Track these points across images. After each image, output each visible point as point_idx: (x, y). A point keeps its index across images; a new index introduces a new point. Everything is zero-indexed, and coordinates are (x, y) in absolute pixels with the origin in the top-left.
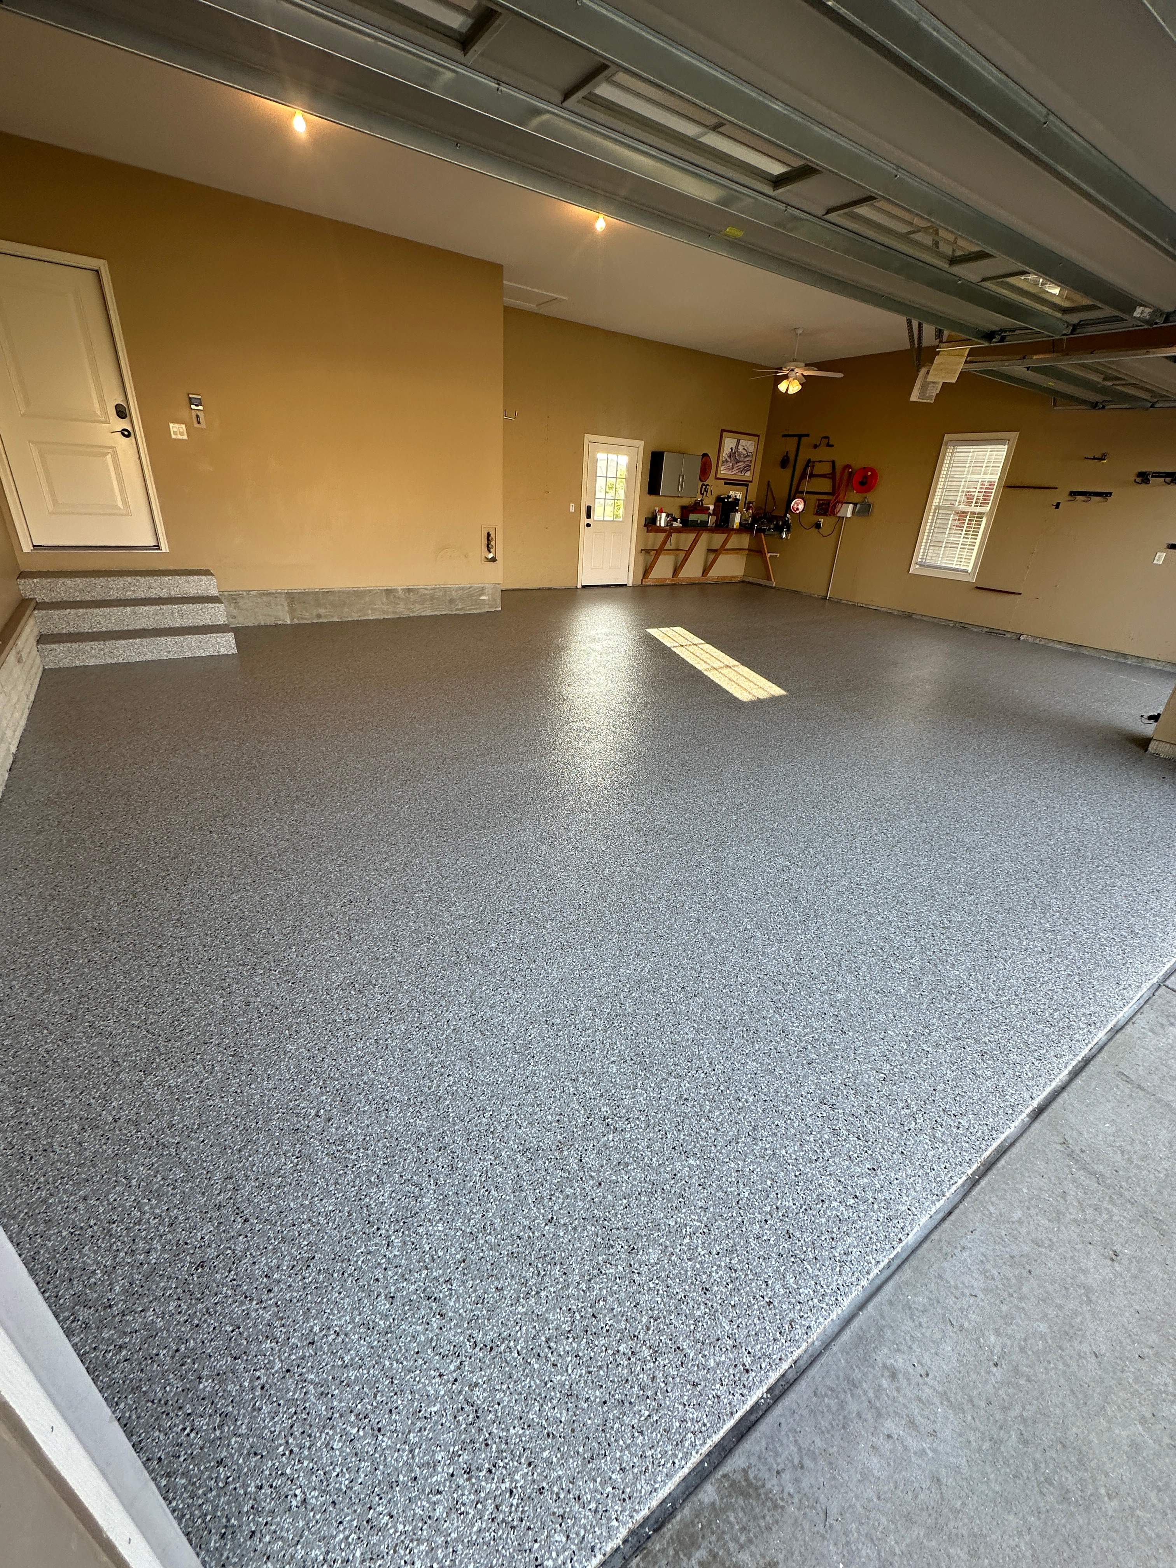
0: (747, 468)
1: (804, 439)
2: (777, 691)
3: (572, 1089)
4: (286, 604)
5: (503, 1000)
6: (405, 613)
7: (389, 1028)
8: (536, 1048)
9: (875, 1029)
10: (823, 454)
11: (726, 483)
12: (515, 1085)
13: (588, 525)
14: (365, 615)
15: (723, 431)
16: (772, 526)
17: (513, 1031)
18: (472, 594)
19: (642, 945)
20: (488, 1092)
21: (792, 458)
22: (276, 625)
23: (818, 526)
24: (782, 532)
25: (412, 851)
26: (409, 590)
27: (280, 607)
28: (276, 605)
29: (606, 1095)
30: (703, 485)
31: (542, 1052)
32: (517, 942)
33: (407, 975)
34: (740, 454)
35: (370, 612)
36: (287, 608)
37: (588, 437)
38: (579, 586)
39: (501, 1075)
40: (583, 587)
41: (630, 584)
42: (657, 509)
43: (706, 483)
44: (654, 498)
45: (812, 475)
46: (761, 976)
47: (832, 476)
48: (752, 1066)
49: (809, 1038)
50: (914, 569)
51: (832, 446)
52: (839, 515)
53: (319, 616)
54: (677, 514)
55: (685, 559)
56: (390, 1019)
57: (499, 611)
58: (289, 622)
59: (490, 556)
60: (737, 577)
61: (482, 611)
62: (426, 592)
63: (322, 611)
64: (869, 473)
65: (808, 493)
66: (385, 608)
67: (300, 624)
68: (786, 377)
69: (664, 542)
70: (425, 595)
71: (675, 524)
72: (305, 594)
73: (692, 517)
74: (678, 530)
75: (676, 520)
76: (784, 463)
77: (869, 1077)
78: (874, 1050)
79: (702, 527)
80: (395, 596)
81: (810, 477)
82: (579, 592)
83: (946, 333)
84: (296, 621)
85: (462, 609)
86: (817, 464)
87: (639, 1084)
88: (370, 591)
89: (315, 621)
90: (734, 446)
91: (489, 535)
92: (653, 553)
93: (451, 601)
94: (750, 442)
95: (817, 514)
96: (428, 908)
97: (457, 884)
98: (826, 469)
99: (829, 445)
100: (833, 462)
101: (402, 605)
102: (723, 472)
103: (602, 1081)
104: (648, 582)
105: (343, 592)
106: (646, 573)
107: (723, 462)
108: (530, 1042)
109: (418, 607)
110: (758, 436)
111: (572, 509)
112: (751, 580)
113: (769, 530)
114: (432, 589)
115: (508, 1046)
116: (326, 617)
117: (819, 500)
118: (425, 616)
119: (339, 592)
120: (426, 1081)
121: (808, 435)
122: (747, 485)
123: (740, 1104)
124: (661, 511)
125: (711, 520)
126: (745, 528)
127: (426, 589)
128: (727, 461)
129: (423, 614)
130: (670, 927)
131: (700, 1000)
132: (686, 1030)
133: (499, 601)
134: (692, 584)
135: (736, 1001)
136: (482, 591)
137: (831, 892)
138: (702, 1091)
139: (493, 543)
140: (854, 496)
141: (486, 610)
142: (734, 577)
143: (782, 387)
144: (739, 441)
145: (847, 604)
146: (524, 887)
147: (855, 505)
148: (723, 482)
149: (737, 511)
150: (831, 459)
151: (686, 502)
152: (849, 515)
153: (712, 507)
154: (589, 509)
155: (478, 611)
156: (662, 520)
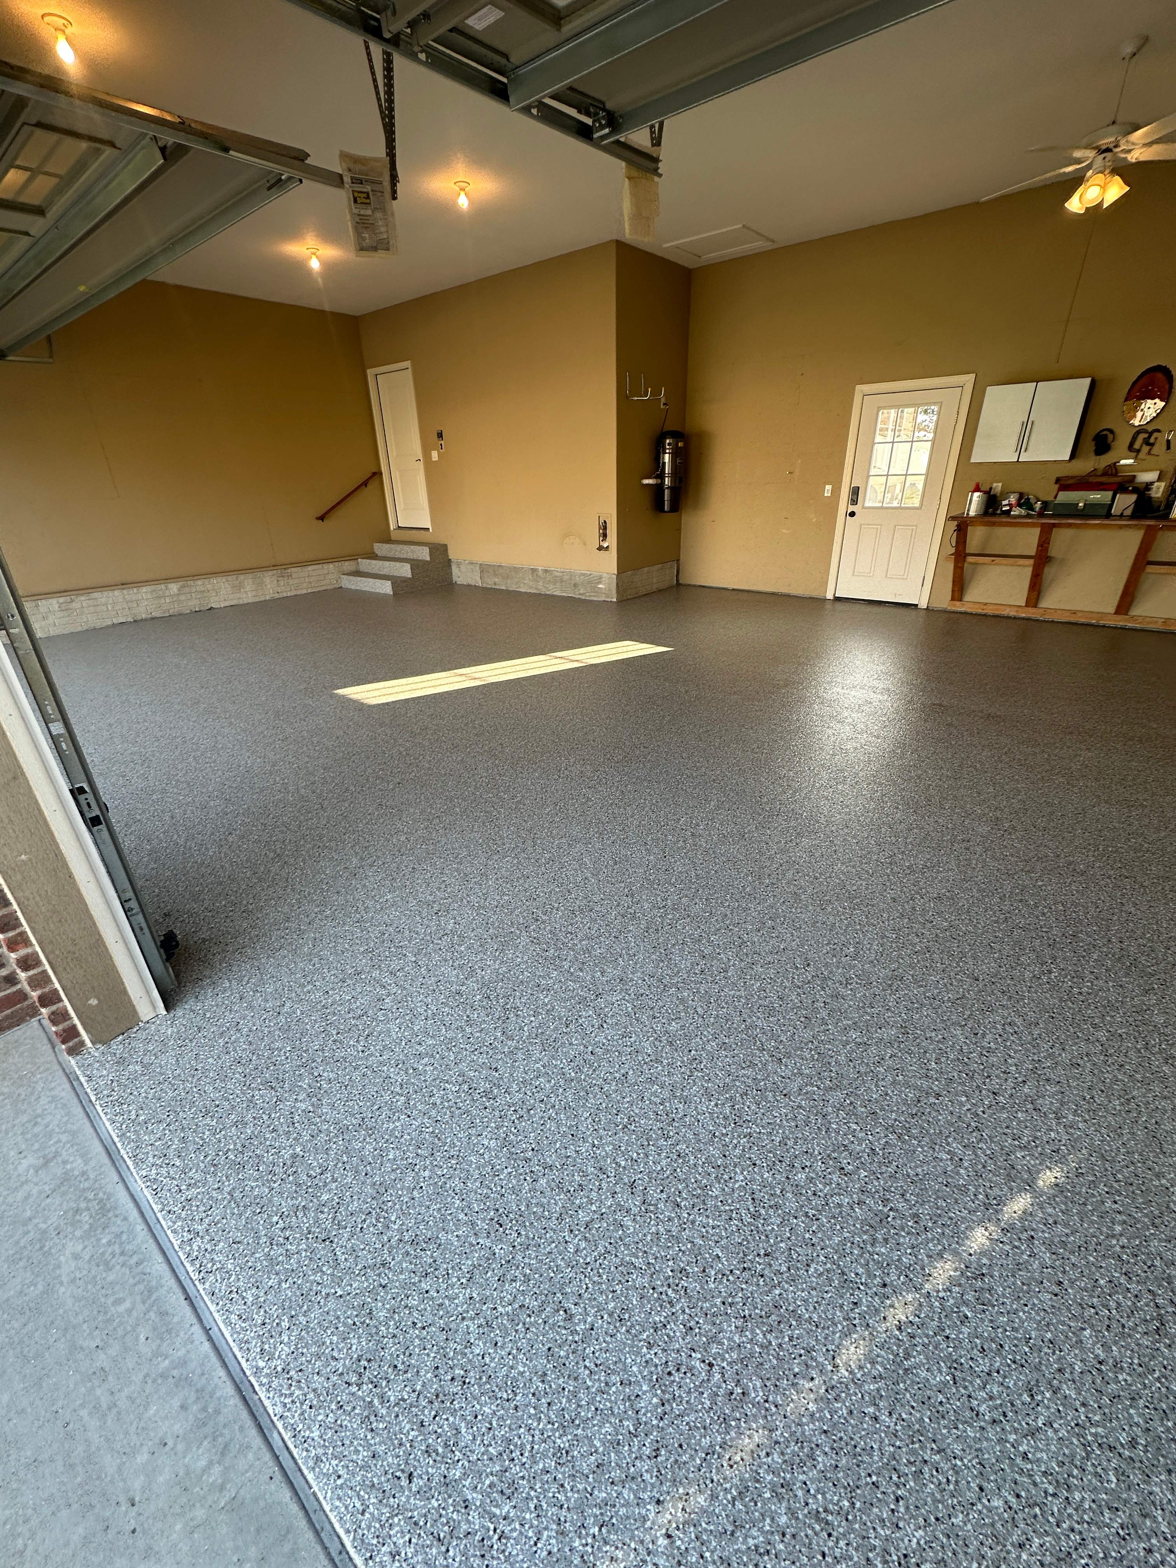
4: (480, 572)
6: (544, 591)
13: (852, 514)
14: (518, 587)
18: (593, 581)
22: (475, 586)
26: (546, 571)
27: (477, 573)
30: (1138, 433)
35: (522, 585)
36: (480, 575)
37: (862, 388)
38: (830, 596)
40: (837, 599)
41: (923, 604)
43: (1149, 428)
53: (495, 584)
55: (1036, 576)
57: (614, 602)
58: (481, 585)
59: (605, 545)
61: (600, 599)
62: (558, 574)
63: (496, 580)
66: (531, 584)
67: (485, 587)
69: (959, 542)
70: (557, 577)
72: (488, 566)
73: (1064, 497)
75: (1030, 505)
80: (537, 575)
82: (828, 606)
85: (583, 594)
88: (522, 568)
91: (604, 523)
93: (575, 585)
101: (541, 583)
104: (963, 607)
105: (508, 567)
106: (958, 591)
109: (551, 586)
111: (828, 493)
114: (562, 572)
116: (499, 584)
118: (556, 596)
119: (505, 566)
124: (976, 489)
125: (1122, 502)
127: (557, 571)
129: (555, 593)
133: (614, 592)
134: (1088, 626)
136: (600, 580)
139: (607, 532)
141: (603, 599)
154: (855, 492)
155: (595, 599)
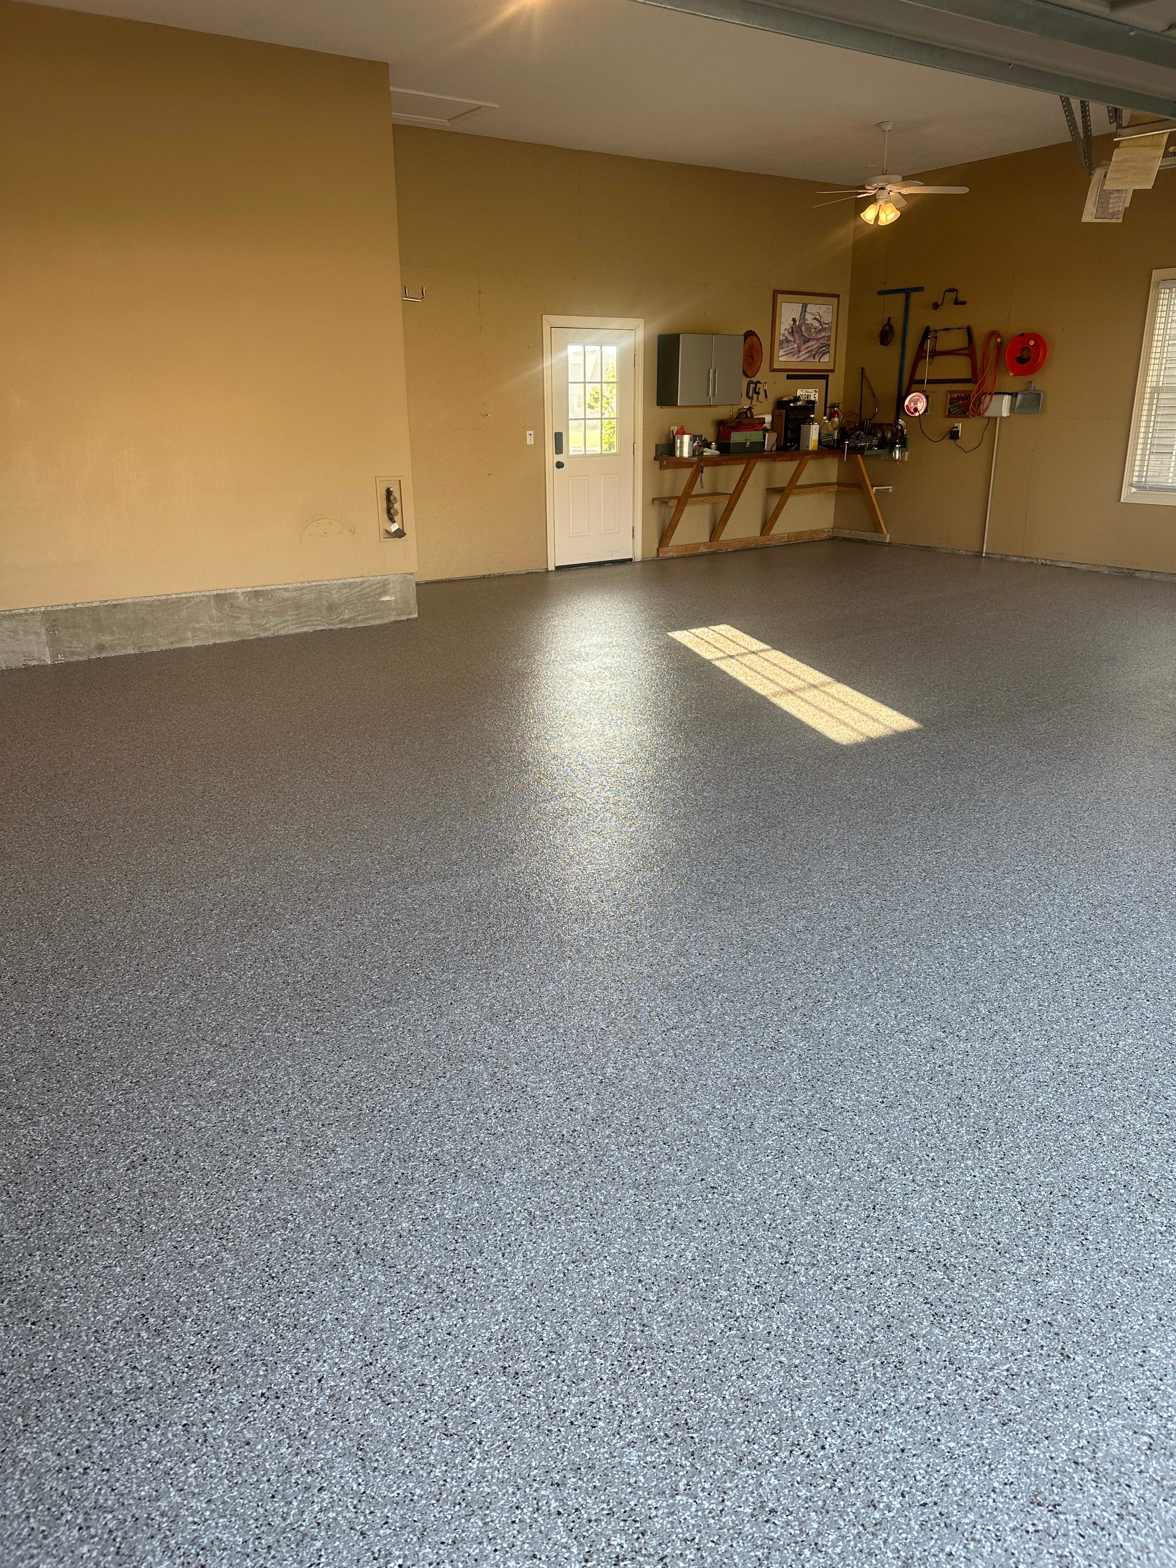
0: (823, 349)
1: (914, 296)
2: (903, 723)
3: (554, 1504)
4: (43, 631)
5: (423, 1332)
6: (253, 633)
7: (210, 1401)
8: (486, 1425)
9: (1124, 1345)
10: (951, 316)
11: (789, 377)
12: (446, 1501)
13: (560, 465)
14: (181, 640)
15: (776, 293)
16: (875, 442)
17: (441, 1393)
18: (368, 593)
19: (680, 1206)
20: (395, 1518)
21: (898, 328)
22: (27, 668)
23: (954, 435)
24: (892, 449)
25: (258, 1055)
26: (257, 594)
27: (32, 637)
28: (26, 633)
29: (619, 1512)
30: (749, 383)
31: (495, 1431)
32: (449, 1215)
33: (244, 1294)
34: (809, 328)
35: (189, 634)
36: (44, 638)
37: (549, 320)
38: (551, 566)
39: (419, 1482)
40: (559, 568)
41: (639, 558)
42: (675, 429)
43: (755, 379)
44: (667, 411)
45: (934, 353)
46: (903, 1255)
47: (969, 351)
48: (895, 1435)
49: (1000, 1371)
50: (1128, 494)
51: (963, 303)
52: (988, 414)
53: (101, 647)
54: (709, 433)
55: (729, 509)
56: (213, 1383)
57: (416, 619)
58: (49, 663)
59: (394, 528)
60: (822, 531)
61: (386, 621)
62: (287, 595)
63: (106, 639)
64: (1032, 343)
65: (930, 382)
66: (216, 626)
67: (68, 664)
68: (872, 200)
69: (691, 483)
70: (284, 600)
71: (708, 452)
72: (74, 612)
73: (736, 437)
74: (713, 462)
75: (709, 446)
76: (885, 336)
77: (1121, 1444)
78: (1126, 1389)
79: (755, 452)
80: (232, 605)
81: (931, 357)
82: (551, 577)
83: (1126, 114)
84: (61, 659)
85: (348, 621)
86: (939, 334)
87: (681, 1486)
88: (188, 599)
89: (94, 657)
90: (797, 316)
91: (389, 493)
92: (675, 502)
93: (332, 608)
94: (824, 307)
95: (950, 414)
96: (285, 1162)
97: (340, 1112)
98: (958, 340)
99: (957, 302)
100: (969, 329)
101: (245, 619)
102: (783, 358)
103: (611, 1484)
104: (670, 552)
105: (142, 604)
106: (664, 537)
107: (781, 342)
108: (473, 1412)
109: (274, 620)
110: (837, 296)
111: (530, 441)
112: (846, 534)
113: (871, 448)
114: (296, 590)
115: (431, 1423)
116: (113, 647)
117: (951, 392)
118: (286, 637)
119: (134, 604)
120: (279, 1504)
121: (920, 289)
122: (826, 378)
123: (877, 1515)
124: (682, 432)
125: (770, 440)
126: (828, 448)
127: (286, 590)
128: (788, 341)
129: (283, 632)
130: (729, 1169)
131: (789, 1308)
132: (767, 1370)
133: (413, 603)
134: (745, 550)
135: (858, 1306)
136: (384, 587)
137: (1024, 1084)
138: (803, 1493)
139: (397, 506)
140: (1010, 380)
141: (392, 619)
142: (816, 532)
143: (869, 215)
144: (805, 306)
145: (1017, 562)
146: (462, 1108)
147: (1014, 395)
148: (785, 374)
149: (812, 421)
150: (966, 325)
151: (725, 412)
152: (1005, 413)
153: (768, 418)
154: (559, 438)
155: (378, 622)
156: (685, 447)
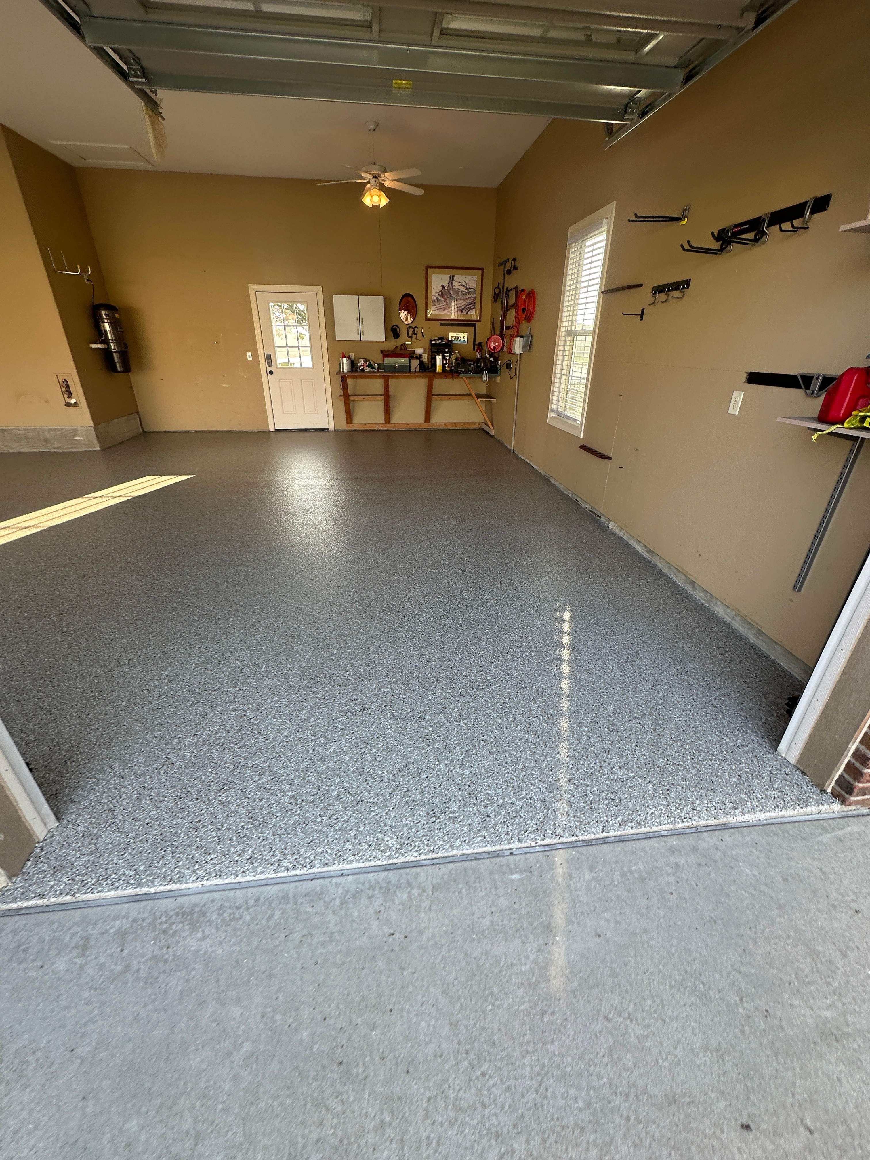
0: (470, 306)
6: (4, 449)
10: (513, 279)
11: (441, 324)
13: (271, 372)
15: (427, 267)
16: (471, 368)
18: (67, 435)
21: (502, 290)
23: (509, 366)
24: (483, 374)
30: (409, 328)
34: (457, 291)
37: (252, 288)
38: (272, 429)
40: (278, 431)
41: (332, 428)
43: (413, 326)
45: (508, 307)
47: (516, 305)
50: (549, 416)
52: (514, 351)
59: (73, 401)
61: (80, 450)
62: (19, 432)
64: (533, 298)
65: (506, 328)
70: (19, 435)
73: (390, 361)
75: (372, 366)
81: (507, 310)
82: (272, 435)
85: (58, 448)
86: (510, 293)
90: (446, 284)
91: (67, 382)
93: (46, 440)
94: (470, 277)
95: (510, 352)
98: (513, 297)
99: (515, 269)
100: (517, 288)
102: (435, 312)
106: (348, 418)
107: (434, 301)
110: (482, 269)
111: (248, 358)
113: (468, 372)
117: (511, 335)
118: (25, 453)
121: (508, 260)
122: (475, 325)
125: (415, 364)
133: (95, 442)
136: (75, 433)
139: (71, 390)
140: (524, 326)
141: (84, 449)
144: (452, 278)
145: (521, 459)
147: (523, 337)
148: (439, 322)
150: (517, 285)
152: (520, 351)
153: (419, 351)
154: (269, 358)
155: (75, 450)
156: (345, 365)
